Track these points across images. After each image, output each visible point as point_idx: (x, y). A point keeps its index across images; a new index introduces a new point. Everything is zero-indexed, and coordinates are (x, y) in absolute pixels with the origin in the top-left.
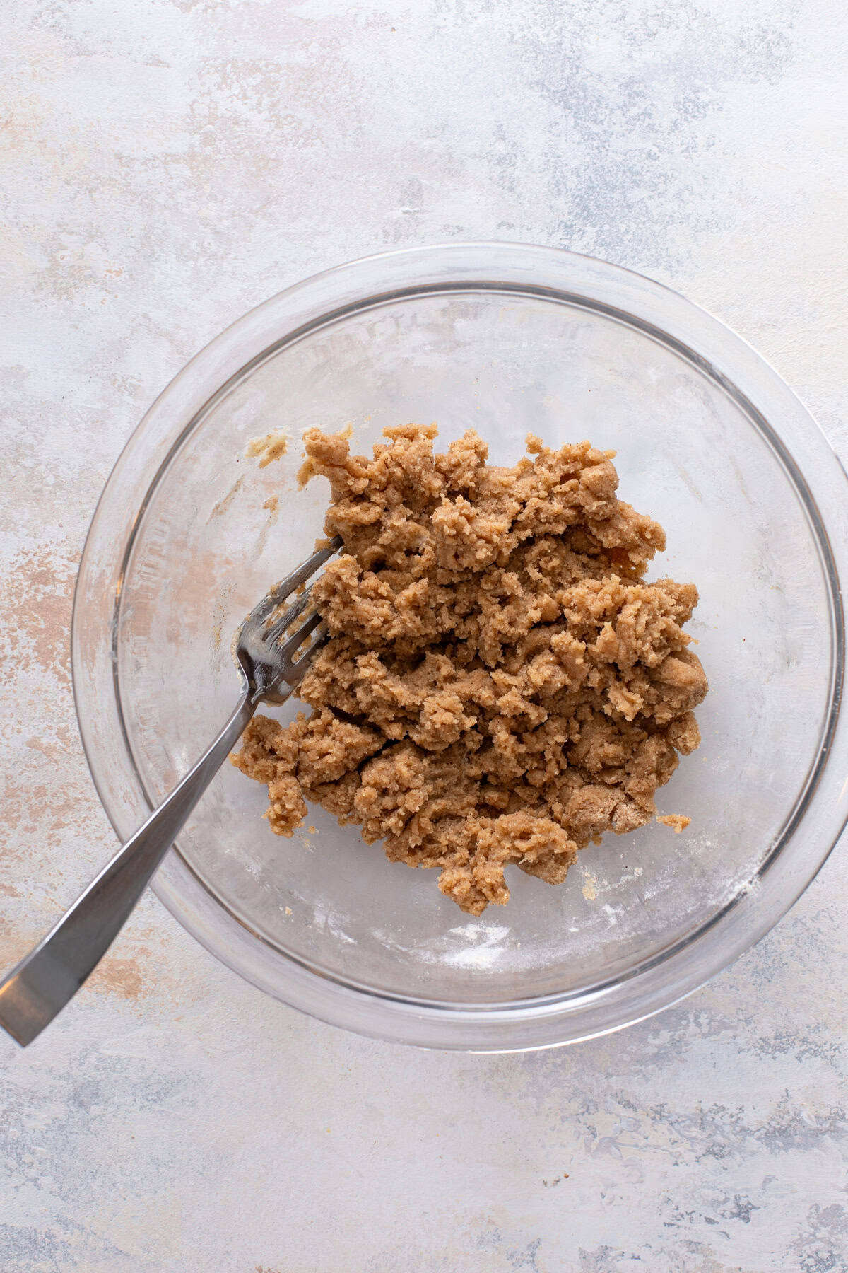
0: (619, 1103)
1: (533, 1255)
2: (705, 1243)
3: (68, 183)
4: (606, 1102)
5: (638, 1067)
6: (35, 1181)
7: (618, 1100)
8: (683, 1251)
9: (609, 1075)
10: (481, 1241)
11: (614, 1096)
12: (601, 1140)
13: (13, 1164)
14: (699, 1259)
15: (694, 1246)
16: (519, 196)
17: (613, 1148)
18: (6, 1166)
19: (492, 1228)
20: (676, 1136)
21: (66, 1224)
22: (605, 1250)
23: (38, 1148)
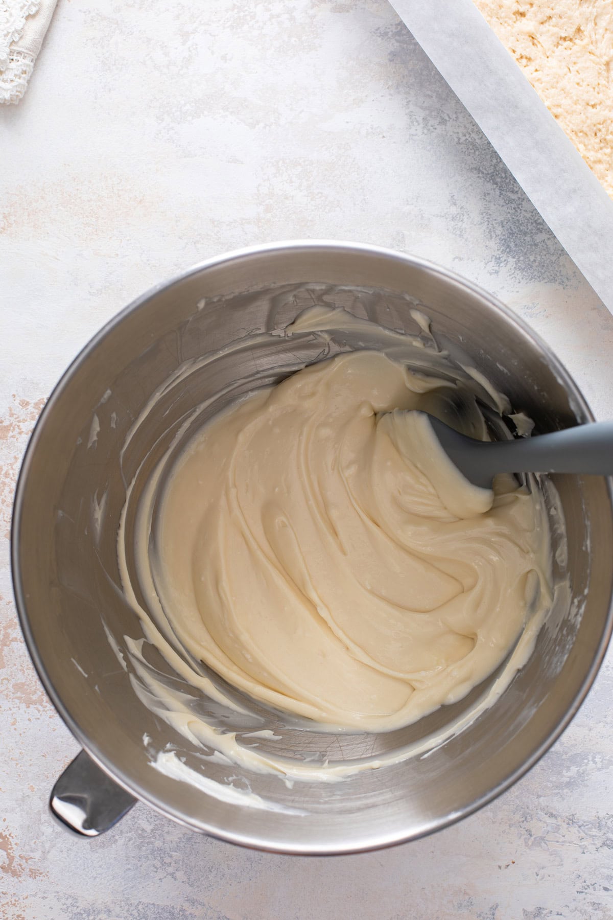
0: (546, 814)
1: (493, 914)
2: (604, 903)
3: (180, 238)
4: (537, 814)
5: (557, 791)
6: (172, 875)
7: (545, 812)
8: (590, 909)
9: (539, 796)
10: (460, 906)
11: (542, 809)
12: (535, 838)
13: (158, 864)
14: (600, 914)
15: (596, 905)
16: (466, 240)
17: (543, 844)
18: (154, 866)
19: (467, 897)
20: (583, 834)
21: (193, 902)
22: (540, 909)
23: (174, 853)
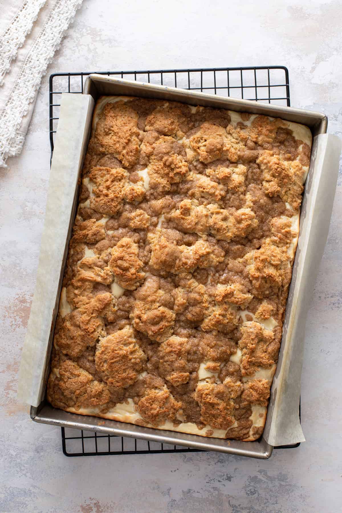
1: (169, 492)
2: (218, 487)
3: (27, 187)
6: (25, 475)
8: (212, 490)
10: (154, 489)
12: (188, 458)
13: (19, 470)
14: (217, 492)
15: (215, 489)
17: (191, 461)
18: (17, 471)
19: (157, 485)
20: (209, 457)
21: (34, 487)
22: (189, 491)
23: (26, 465)
